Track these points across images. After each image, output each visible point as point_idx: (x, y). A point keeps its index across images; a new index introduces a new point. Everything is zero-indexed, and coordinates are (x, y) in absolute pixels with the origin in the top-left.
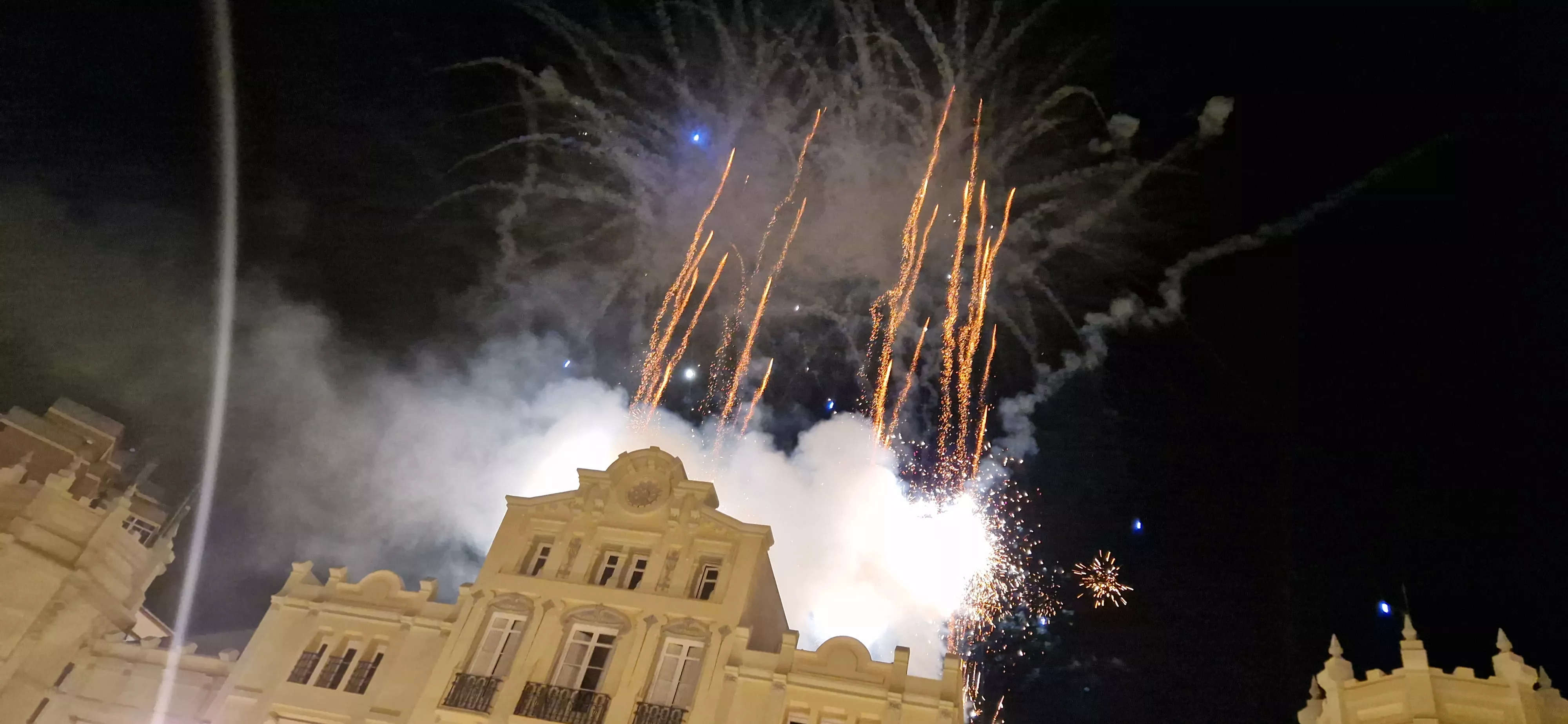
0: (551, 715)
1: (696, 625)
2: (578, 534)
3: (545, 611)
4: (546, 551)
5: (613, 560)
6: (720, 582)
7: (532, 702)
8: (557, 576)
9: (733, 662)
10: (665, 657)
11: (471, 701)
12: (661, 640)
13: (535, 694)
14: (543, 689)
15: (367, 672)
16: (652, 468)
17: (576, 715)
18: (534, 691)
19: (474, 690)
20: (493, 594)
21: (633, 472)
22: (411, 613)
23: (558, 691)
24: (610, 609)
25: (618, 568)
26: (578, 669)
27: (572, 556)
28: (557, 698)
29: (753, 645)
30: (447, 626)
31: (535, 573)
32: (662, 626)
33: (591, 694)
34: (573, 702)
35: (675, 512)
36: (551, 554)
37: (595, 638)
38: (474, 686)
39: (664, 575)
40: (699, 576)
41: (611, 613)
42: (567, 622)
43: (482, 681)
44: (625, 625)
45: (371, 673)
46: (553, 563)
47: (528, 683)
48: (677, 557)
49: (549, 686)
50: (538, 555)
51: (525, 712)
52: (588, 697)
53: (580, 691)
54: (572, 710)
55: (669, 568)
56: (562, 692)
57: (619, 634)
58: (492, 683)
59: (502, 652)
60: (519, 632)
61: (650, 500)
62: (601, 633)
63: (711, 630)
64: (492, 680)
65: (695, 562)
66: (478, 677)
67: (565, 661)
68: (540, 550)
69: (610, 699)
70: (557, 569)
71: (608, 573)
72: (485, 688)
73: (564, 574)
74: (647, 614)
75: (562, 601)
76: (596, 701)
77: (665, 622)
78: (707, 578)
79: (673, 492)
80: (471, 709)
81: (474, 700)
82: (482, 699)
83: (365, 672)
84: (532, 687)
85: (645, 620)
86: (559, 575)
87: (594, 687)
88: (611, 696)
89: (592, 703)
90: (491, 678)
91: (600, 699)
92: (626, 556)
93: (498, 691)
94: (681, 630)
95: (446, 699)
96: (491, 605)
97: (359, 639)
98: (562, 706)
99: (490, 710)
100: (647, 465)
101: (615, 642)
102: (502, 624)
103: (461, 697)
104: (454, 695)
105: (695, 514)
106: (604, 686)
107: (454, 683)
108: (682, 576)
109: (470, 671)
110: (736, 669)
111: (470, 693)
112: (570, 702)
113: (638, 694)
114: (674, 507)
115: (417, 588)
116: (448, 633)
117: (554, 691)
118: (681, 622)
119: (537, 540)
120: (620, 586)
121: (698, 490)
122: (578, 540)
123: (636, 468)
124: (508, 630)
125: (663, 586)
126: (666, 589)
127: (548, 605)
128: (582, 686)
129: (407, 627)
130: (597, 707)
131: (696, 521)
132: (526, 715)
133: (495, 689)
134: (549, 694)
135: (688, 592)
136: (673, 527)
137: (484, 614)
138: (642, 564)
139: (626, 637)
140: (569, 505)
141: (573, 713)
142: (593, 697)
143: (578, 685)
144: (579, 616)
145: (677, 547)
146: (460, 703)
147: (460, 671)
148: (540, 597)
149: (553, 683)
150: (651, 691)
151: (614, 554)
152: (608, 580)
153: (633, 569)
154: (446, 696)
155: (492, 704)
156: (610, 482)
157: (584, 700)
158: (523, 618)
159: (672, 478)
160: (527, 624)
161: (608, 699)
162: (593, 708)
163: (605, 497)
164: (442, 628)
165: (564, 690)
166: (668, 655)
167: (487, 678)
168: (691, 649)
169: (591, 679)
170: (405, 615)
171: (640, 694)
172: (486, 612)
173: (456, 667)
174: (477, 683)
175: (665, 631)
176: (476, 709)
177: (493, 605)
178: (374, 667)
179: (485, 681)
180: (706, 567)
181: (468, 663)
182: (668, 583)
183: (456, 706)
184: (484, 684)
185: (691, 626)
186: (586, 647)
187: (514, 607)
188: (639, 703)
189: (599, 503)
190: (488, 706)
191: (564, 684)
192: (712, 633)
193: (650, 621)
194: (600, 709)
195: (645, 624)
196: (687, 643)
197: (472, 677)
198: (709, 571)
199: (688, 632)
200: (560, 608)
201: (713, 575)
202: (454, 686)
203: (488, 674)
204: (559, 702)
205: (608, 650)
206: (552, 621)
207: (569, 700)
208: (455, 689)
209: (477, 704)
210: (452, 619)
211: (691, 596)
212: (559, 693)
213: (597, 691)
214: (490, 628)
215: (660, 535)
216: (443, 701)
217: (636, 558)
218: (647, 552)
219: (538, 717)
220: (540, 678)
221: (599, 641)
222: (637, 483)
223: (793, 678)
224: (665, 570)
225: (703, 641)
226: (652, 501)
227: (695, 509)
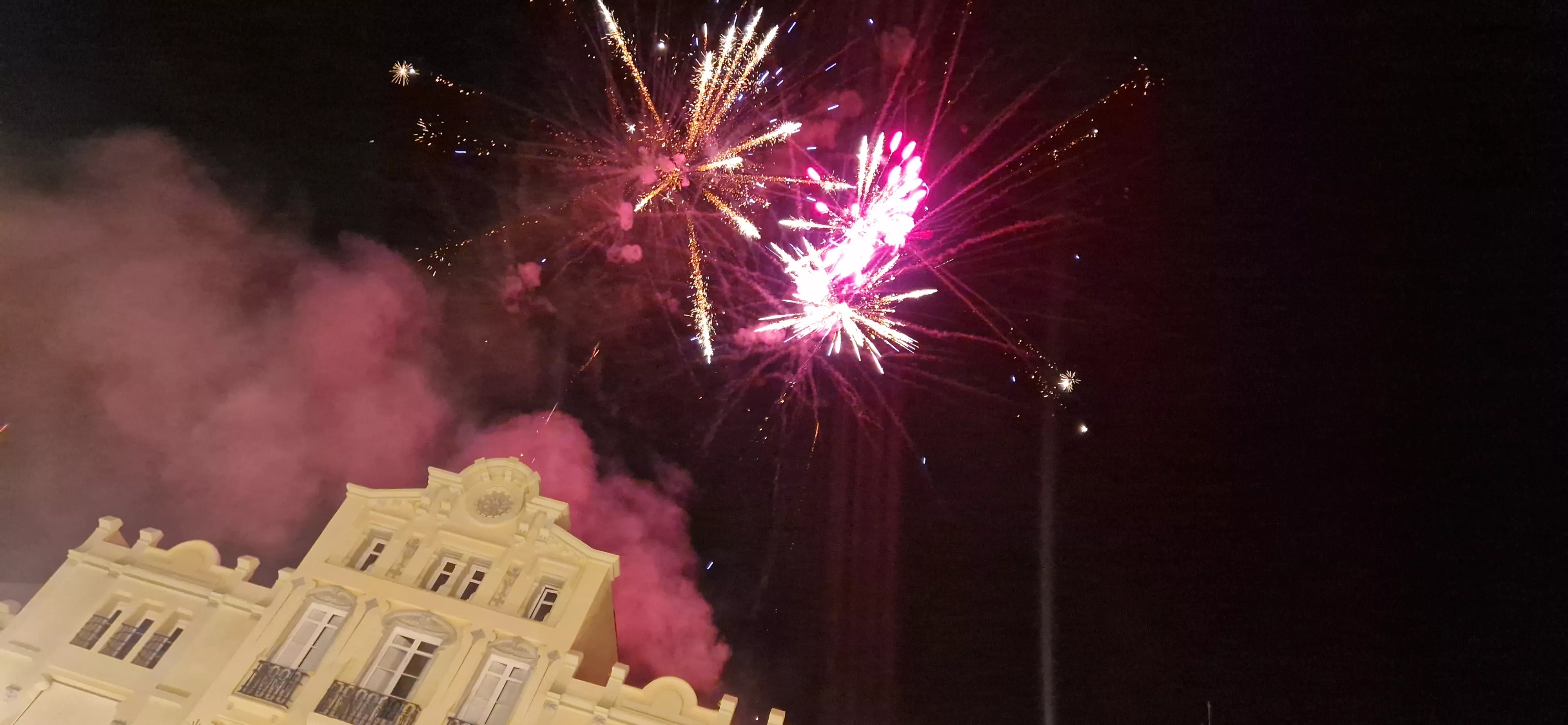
0: (354, 717)
1: (524, 646)
2: (417, 535)
3: (367, 610)
4: (380, 548)
5: (450, 567)
6: (557, 607)
7: (337, 702)
8: (386, 575)
9: (557, 689)
10: (486, 675)
11: (270, 691)
12: (485, 657)
13: (341, 694)
14: (350, 690)
15: (161, 645)
16: (508, 478)
17: (381, 721)
18: (340, 690)
19: (276, 681)
20: (314, 584)
21: (487, 480)
22: (223, 591)
23: (366, 693)
24: (439, 617)
25: (453, 576)
26: (391, 674)
27: (407, 556)
28: (364, 701)
29: (580, 674)
30: (258, 609)
31: (364, 568)
32: (489, 642)
33: (401, 702)
34: (381, 708)
35: (524, 527)
36: (384, 551)
37: (416, 644)
38: (277, 677)
39: (500, 591)
40: (536, 597)
41: (440, 622)
42: (389, 623)
43: (286, 672)
44: (451, 637)
45: (166, 647)
46: (384, 561)
47: (336, 681)
48: (517, 573)
49: (358, 688)
50: (370, 551)
51: (327, 711)
52: (398, 704)
53: (390, 698)
54: (378, 716)
55: (507, 584)
56: (371, 696)
57: (442, 644)
58: (297, 676)
59: (314, 645)
60: (336, 628)
61: (500, 510)
62: (423, 641)
63: (539, 653)
64: (298, 673)
65: (535, 581)
66: (282, 668)
67: (379, 665)
68: (374, 545)
69: (420, 710)
70: (389, 567)
71: (443, 579)
72: (288, 680)
73: (394, 573)
74: (476, 628)
75: (387, 601)
76: (404, 710)
77: (492, 639)
78: (545, 600)
79: (526, 506)
80: (268, 700)
81: (274, 690)
82: (282, 692)
83: (158, 646)
84: (339, 686)
85: (472, 633)
86: (391, 575)
87: (405, 697)
88: (422, 706)
89: (401, 712)
90: (297, 670)
91: (410, 708)
92: (464, 565)
93: (301, 685)
94: (508, 649)
95: (244, 687)
96: (310, 595)
97: (159, 610)
98: (368, 711)
99: (289, 703)
100: (504, 476)
101: (437, 652)
102: (319, 616)
103: (261, 685)
104: (253, 683)
105: (544, 533)
106: (416, 696)
107: (255, 671)
108: (519, 594)
109: (275, 661)
110: (558, 696)
111: (270, 684)
112: (377, 708)
113: (451, 710)
114: (525, 522)
115: (232, 565)
116: (257, 617)
117: (362, 693)
118: (510, 641)
119: (373, 534)
120: (452, 594)
121: (552, 509)
122: (417, 541)
123: (491, 477)
124: (324, 623)
125: (498, 601)
126: (500, 604)
127: (371, 604)
128: (392, 693)
129: (214, 605)
130: (404, 717)
131: (544, 541)
132: (327, 715)
133: (298, 683)
134: (357, 695)
135: (523, 611)
136: (518, 542)
137: (302, 603)
138: (479, 576)
139: (450, 648)
140: (414, 504)
141: (378, 719)
142: (403, 705)
143: (388, 692)
144: (403, 620)
145: (519, 563)
146: (257, 692)
147: (265, 659)
148: (365, 594)
149: (363, 685)
150: (465, 708)
151: (452, 561)
152: (441, 587)
153: (469, 579)
154: (243, 684)
155: (292, 698)
156: (461, 486)
157: (392, 707)
158: (342, 613)
159: (527, 491)
160: (346, 620)
161: (418, 709)
162: (401, 716)
163: (453, 500)
164: (253, 611)
165: (373, 694)
166: (490, 673)
167: (292, 671)
168: (515, 671)
169: (404, 687)
170: (214, 591)
171: (453, 709)
172: (304, 601)
173: (261, 654)
174: (280, 675)
175: (493, 647)
176: (274, 701)
177: (314, 595)
178: (170, 642)
179: (289, 673)
180: (546, 588)
181: (274, 653)
182: (503, 598)
183: (253, 694)
184: (287, 676)
185: (519, 646)
186: (405, 652)
187: (335, 600)
188: (450, 719)
189: (446, 506)
190: (288, 699)
191: (374, 688)
192: (539, 656)
193: (478, 635)
194: (408, 719)
195: (471, 638)
196: (512, 663)
197: (275, 667)
198: (548, 593)
199: (515, 652)
200: (383, 609)
201: (551, 597)
202: (255, 675)
203: (294, 666)
204: (365, 706)
205: (427, 659)
206: (374, 620)
207: (376, 704)
208: (255, 677)
209: (277, 696)
210: (265, 603)
211: (525, 616)
212: (367, 696)
213: (407, 700)
214: (305, 618)
215: (503, 549)
216: (240, 688)
217: (474, 569)
218: (488, 565)
219: (340, 718)
220: (350, 677)
221: (420, 648)
222: (490, 492)
223: (615, 713)
224: (502, 586)
225: (529, 663)
226: (502, 513)
227: (545, 527)
